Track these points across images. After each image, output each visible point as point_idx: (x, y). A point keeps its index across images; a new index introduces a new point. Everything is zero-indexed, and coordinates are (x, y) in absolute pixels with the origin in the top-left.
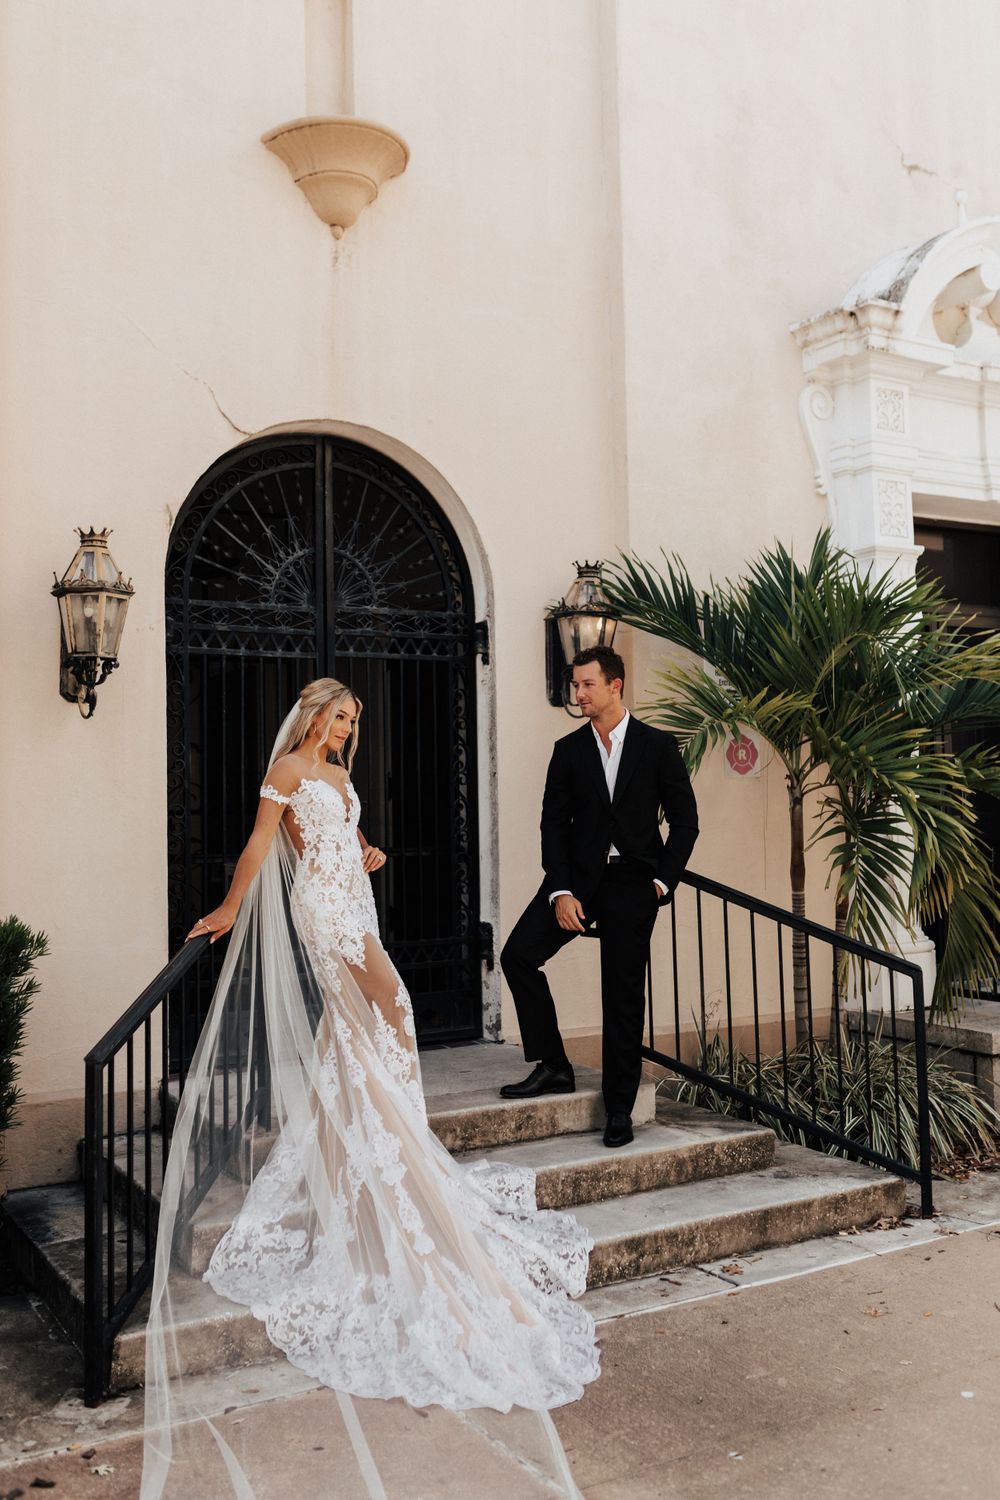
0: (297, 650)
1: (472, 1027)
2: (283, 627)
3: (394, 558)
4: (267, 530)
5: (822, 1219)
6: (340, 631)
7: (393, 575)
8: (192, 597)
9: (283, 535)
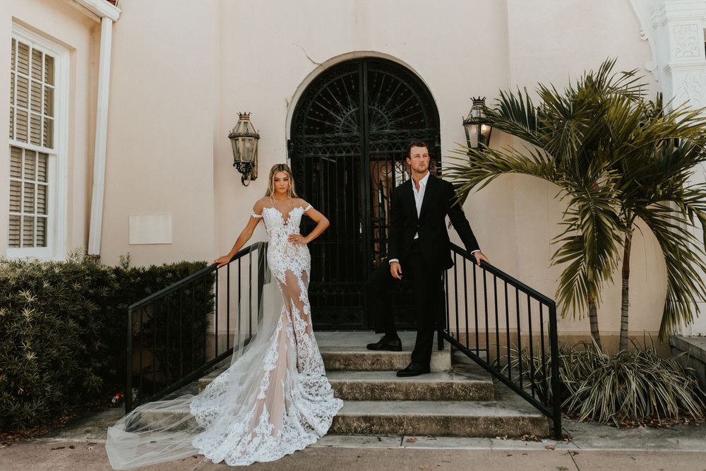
0: (352, 153)
2: (345, 143)
3: (398, 107)
4: (338, 102)
5: (487, 428)
6: (371, 142)
7: (397, 115)
8: (307, 134)
9: (346, 104)
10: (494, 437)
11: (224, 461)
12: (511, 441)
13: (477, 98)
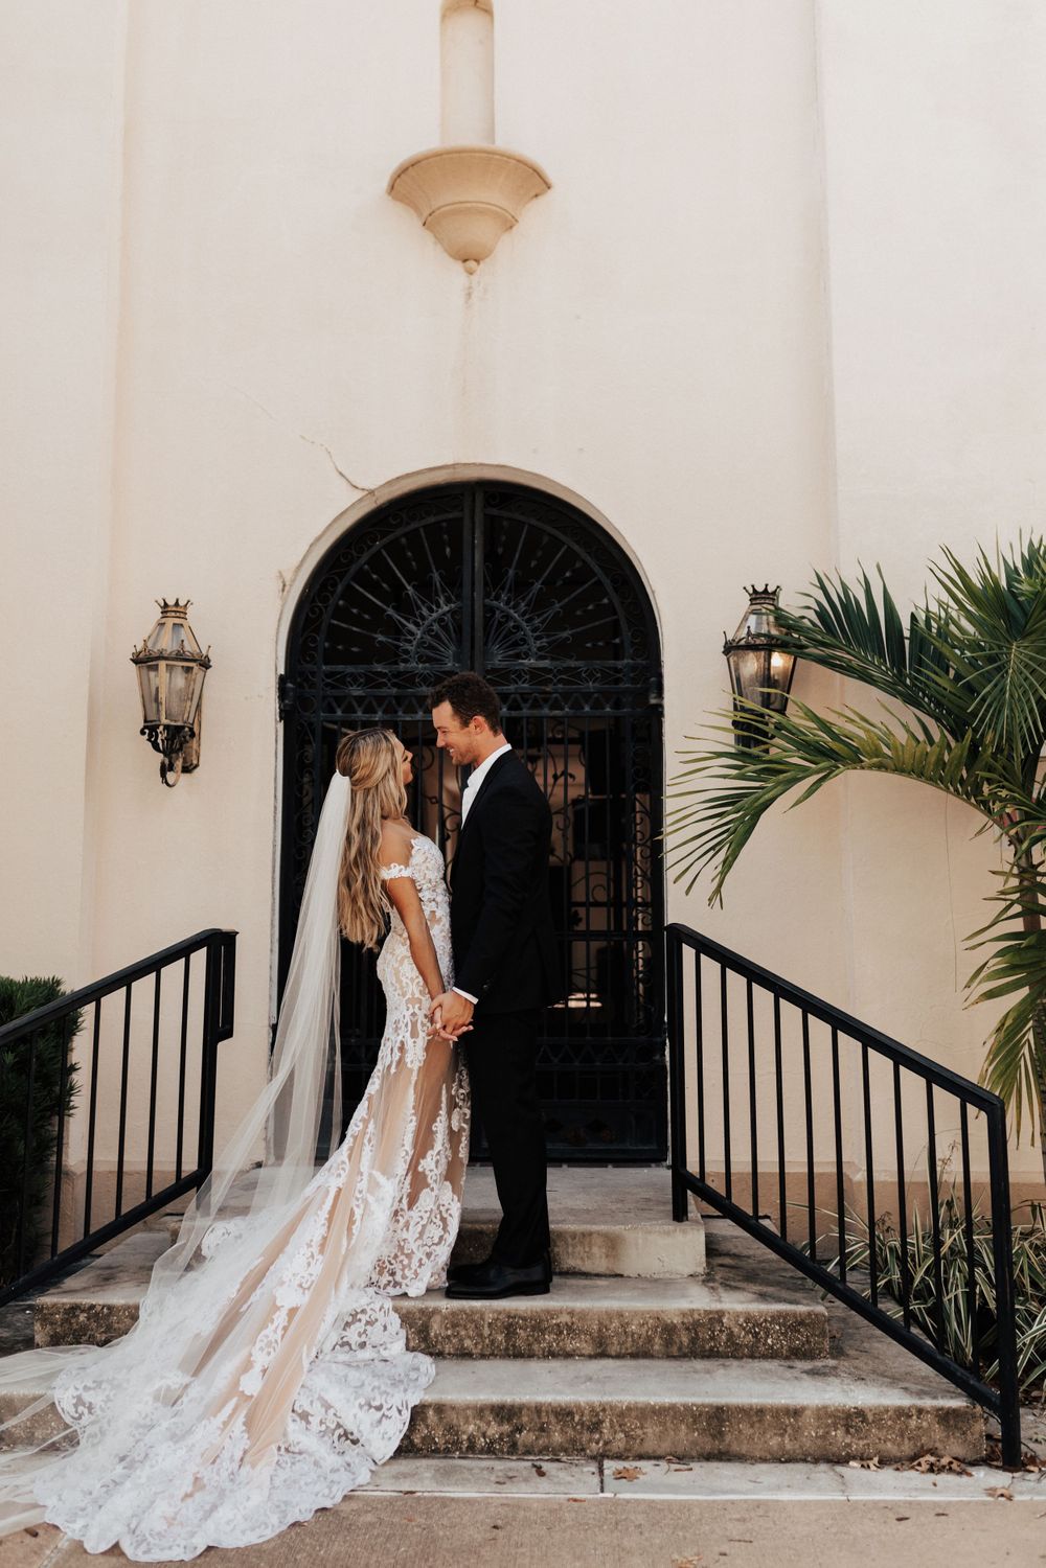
1: (654, 1147)
2: (424, 688)
3: (557, 605)
4: (409, 588)
5: (824, 1437)
7: (555, 624)
8: (325, 664)
9: (426, 590)
10: (841, 1460)
11: (116, 1546)
12: (888, 1473)
13: (760, 589)
